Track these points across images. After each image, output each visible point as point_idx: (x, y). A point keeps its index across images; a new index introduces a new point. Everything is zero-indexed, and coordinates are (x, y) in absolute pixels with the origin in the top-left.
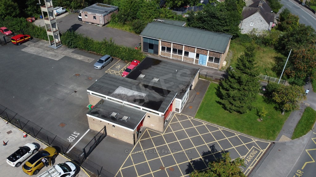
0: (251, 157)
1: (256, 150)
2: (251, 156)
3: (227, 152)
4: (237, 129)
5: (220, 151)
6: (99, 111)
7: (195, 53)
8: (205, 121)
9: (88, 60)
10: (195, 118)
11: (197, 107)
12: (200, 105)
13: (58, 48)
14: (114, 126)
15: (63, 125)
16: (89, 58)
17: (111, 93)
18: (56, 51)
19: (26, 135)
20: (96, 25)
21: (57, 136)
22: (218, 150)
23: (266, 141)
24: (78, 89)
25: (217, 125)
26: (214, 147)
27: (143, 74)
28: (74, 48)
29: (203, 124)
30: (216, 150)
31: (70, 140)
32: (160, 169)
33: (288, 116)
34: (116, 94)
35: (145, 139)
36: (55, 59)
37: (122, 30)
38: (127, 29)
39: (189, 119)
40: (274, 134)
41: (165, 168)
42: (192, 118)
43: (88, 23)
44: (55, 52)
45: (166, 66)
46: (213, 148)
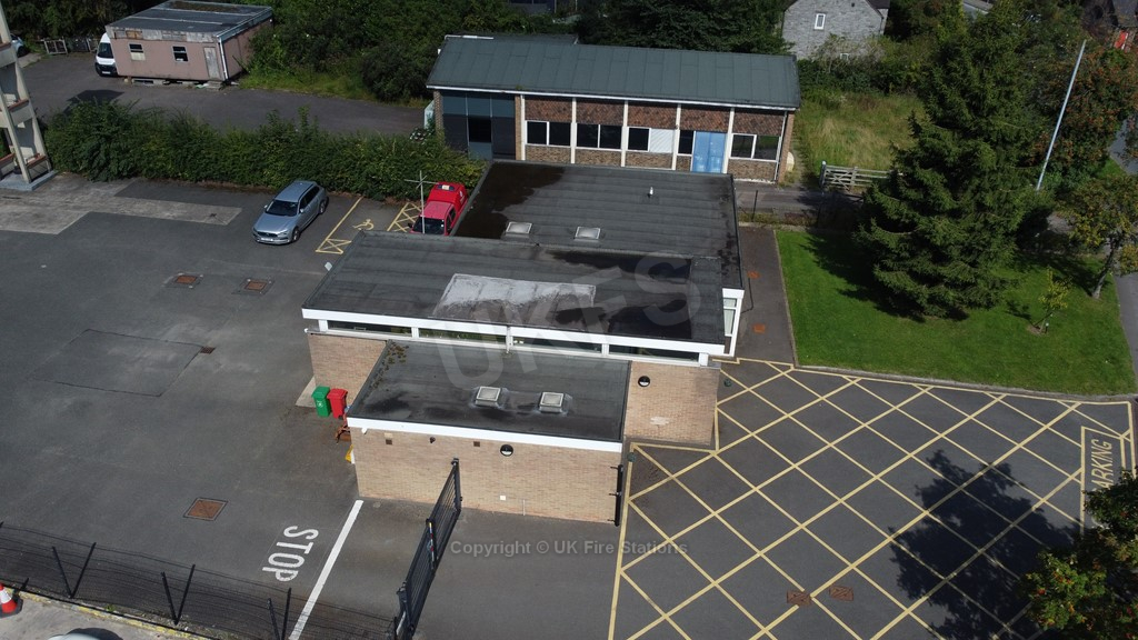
0: (1105, 471)
1: (1101, 439)
2: (1102, 467)
3: (1004, 468)
4: (987, 376)
5: (981, 474)
6: (402, 394)
7: (674, 128)
8: (849, 370)
9: (213, 215)
10: (801, 363)
11: (787, 324)
12: (789, 315)
13: (38, 186)
14: (507, 448)
15: (207, 507)
16: (212, 209)
17: (432, 305)
18: (36, 200)
19: (16, 602)
20: (190, 87)
21: (199, 565)
22: (968, 471)
23: (1110, 400)
24: (214, 337)
25: (905, 373)
26: (948, 461)
27: (520, 221)
28: (120, 176)
29: (846, 382)
30: (962, 471)
31: (278, 572)
32: (790, 603)
33: (1116, 301)
34: (456, 306)
35: (651, 489)
36: (42, 232)
37: (315, 93)
38: (336, 89)
39: (785, 373)
40: (1121, 367)
41: (813, 595)
42: (789, 368)
43: (149, 80)
44: (32, 204)
45: (594, 183)
46: (943, 464)
